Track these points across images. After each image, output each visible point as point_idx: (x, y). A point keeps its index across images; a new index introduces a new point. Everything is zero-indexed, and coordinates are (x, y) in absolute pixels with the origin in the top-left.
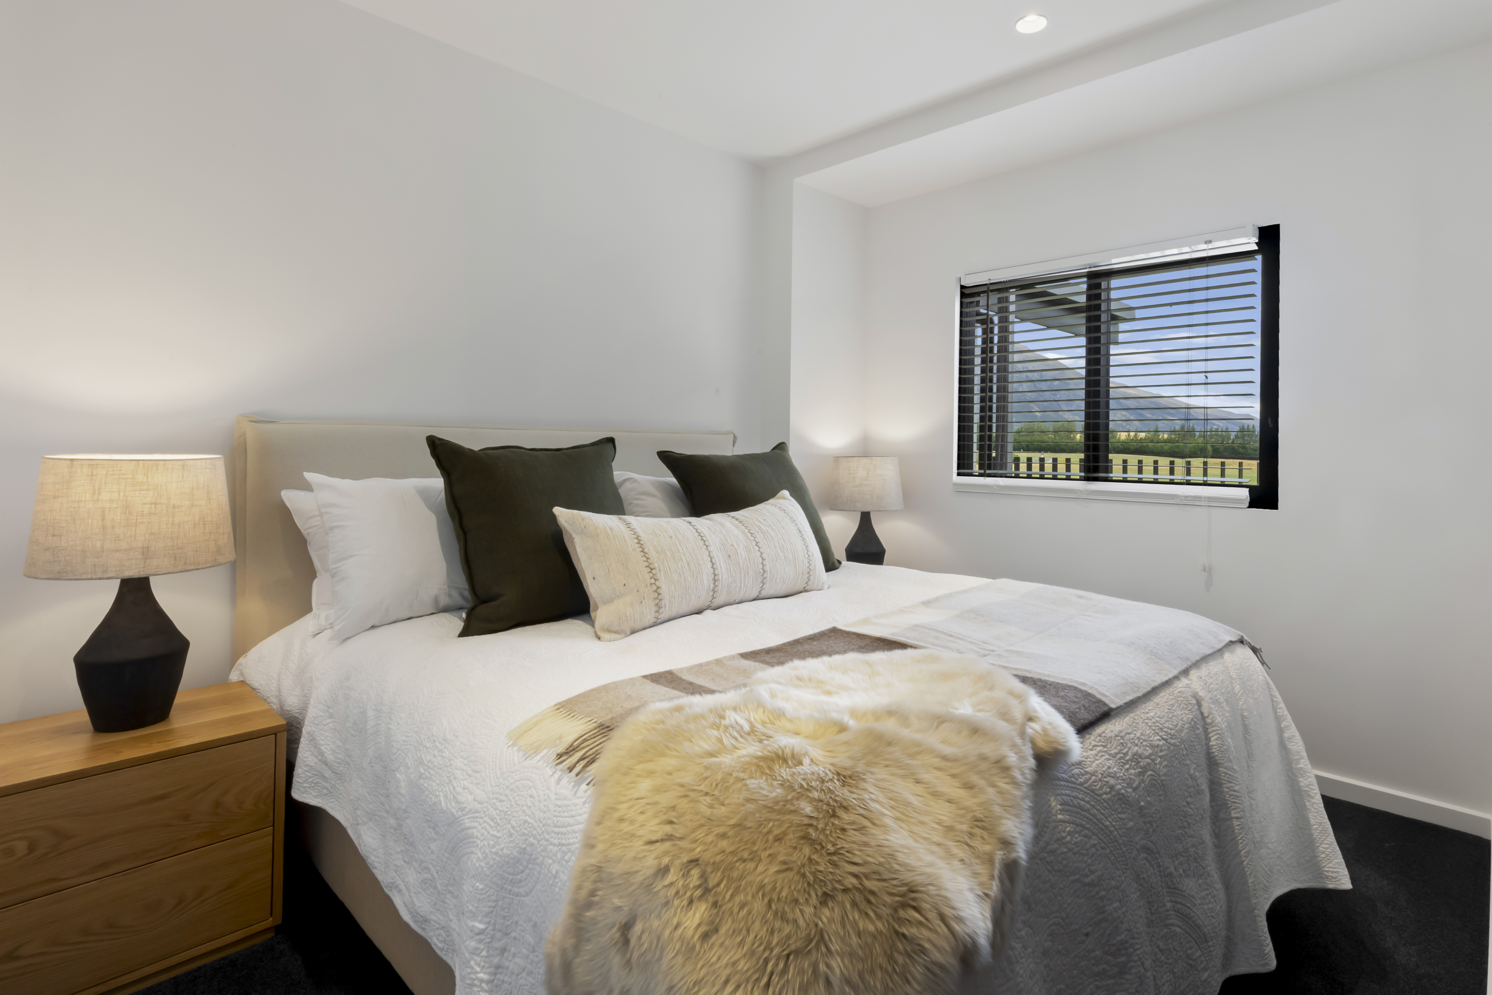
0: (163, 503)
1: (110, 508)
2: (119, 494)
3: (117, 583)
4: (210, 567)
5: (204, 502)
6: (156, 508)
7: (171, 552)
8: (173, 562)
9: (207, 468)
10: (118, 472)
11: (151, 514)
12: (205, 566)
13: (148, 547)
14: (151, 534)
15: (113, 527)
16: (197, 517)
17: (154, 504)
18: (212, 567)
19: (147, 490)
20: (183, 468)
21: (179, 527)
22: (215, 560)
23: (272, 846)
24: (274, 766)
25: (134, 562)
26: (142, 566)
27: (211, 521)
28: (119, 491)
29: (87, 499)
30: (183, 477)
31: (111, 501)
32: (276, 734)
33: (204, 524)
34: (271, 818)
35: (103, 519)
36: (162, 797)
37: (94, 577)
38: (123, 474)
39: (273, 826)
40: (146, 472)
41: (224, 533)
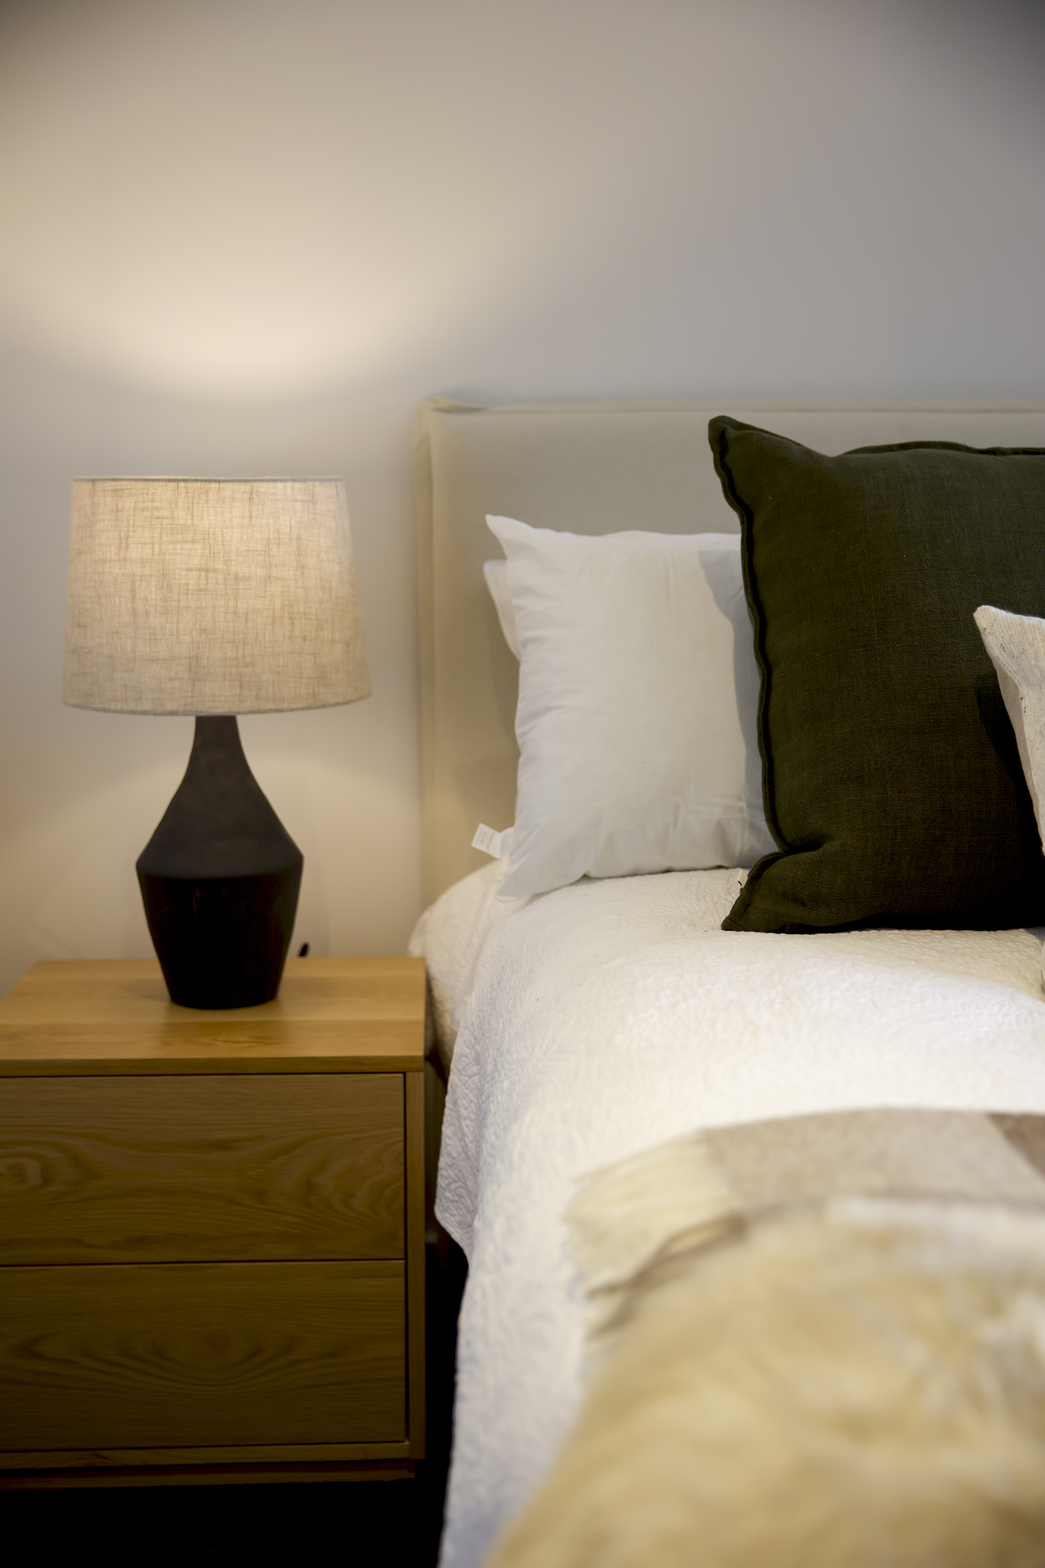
0: (218, 570)
1: (142, 575)
2: (153, 548)
3: (190, 725)
4: (303, 709)
5: (291, 573)
6: (207, 579)
7: (234, 671)
8: (238, 691)
9: (296, 500)
10: (149, 504)
11: (200, 590)
12: (294, 706)
13: (197, 657)
14: (203, 631)
15: (147, 614)
16: (278, 603)
17: (204, 570)
18: (309, 708)
19: (193, 542)
20: (251, 499)
21: (247, 620)
22: (314, 695)
23: (403, 1298)
24: (402, 1138)
25: (177, 684)
26: (190, 694)
27: (305, 613)
28: (153, 544)
29: (113, 558)
30: (251, 517)
31: (143, 562)
32: (404, 1073)
33: (292, 619)
34: (401, 1244)
35: (134, 598)
36: (223, 1146)
37: (125, 708)
38: (157, 509)
39: (406, 1258)
40: (190, 505)
41: (333, 641)
